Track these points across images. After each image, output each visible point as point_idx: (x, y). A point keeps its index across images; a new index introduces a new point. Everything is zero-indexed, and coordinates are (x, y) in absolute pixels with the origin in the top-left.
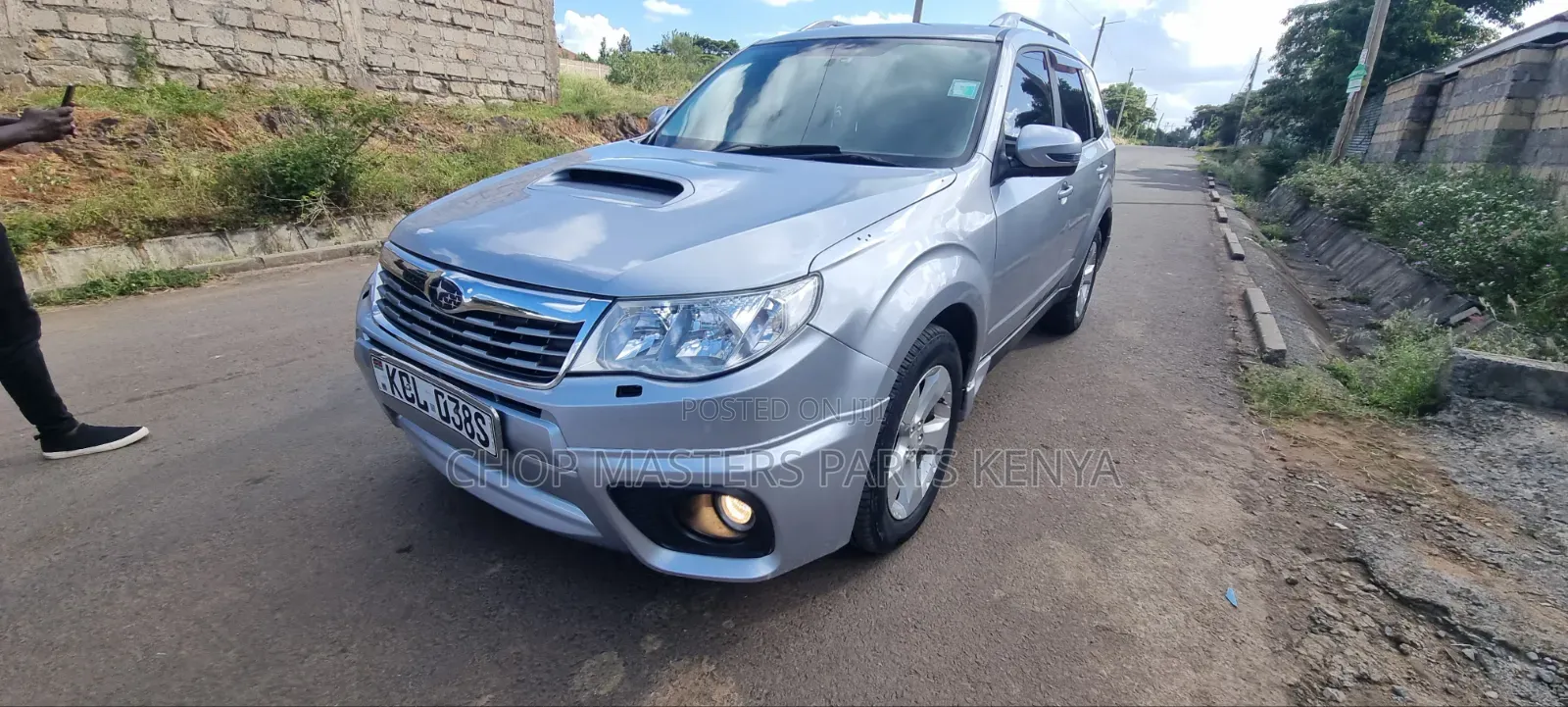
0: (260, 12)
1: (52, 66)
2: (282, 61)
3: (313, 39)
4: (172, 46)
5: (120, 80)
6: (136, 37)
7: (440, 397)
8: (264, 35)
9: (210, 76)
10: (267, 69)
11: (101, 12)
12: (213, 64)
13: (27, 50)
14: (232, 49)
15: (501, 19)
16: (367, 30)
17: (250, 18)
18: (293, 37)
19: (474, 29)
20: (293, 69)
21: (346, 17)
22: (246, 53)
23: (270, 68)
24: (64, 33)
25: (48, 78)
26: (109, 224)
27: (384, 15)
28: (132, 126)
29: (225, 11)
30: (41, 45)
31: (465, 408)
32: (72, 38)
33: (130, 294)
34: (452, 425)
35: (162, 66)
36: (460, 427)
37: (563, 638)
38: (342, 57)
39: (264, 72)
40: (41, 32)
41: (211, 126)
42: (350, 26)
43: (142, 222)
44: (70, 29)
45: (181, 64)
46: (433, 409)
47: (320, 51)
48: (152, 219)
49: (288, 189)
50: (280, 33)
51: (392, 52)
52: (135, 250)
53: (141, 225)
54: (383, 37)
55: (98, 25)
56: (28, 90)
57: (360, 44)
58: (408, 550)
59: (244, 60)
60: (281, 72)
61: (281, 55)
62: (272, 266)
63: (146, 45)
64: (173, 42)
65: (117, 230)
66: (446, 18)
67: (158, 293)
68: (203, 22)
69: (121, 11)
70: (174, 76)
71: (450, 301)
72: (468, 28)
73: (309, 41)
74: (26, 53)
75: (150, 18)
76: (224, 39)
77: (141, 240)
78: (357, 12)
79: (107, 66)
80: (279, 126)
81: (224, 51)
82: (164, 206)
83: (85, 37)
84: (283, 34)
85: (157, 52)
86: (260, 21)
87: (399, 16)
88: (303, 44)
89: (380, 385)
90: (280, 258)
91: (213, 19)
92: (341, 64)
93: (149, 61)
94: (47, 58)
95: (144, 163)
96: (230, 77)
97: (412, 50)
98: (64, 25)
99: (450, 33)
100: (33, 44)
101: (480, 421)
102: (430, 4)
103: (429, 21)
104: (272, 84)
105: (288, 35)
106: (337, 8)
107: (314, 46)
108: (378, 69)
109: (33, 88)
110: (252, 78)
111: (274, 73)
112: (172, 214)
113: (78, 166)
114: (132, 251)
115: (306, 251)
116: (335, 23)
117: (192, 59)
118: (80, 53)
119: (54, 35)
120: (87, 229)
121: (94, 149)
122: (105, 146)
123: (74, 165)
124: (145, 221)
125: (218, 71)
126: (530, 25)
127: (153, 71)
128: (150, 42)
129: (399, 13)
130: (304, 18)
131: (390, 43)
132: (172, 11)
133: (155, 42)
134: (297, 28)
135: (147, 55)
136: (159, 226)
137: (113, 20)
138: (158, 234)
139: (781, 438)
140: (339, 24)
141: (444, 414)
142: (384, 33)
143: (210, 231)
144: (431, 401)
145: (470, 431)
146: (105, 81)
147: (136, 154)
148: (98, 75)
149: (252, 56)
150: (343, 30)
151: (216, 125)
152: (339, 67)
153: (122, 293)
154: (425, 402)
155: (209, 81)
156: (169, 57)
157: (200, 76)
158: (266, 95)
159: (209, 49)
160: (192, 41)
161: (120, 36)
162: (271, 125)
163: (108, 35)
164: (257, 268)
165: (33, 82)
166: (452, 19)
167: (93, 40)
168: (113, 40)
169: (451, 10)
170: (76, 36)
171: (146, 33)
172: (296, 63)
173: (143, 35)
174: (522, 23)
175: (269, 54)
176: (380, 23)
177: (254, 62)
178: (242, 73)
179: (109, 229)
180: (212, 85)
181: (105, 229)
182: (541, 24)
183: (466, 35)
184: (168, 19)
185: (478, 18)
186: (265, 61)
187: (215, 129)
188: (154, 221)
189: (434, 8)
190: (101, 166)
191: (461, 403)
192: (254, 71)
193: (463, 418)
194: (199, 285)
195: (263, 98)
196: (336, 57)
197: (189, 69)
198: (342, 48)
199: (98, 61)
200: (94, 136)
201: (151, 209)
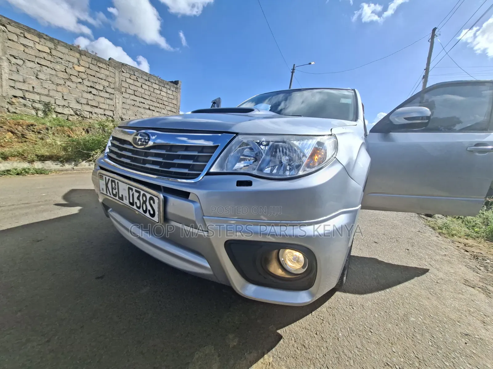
0: (91, 100)
1: (17, 108)
2: (95, 114)
3: (106, 109)
4: (60, 107)
5: (41, 115)
6: (49, 103)
7: (130, 191)
8: (91, 107)
9: (71, 117)
10: (90, 116)
11: (38, 94)
12: (72, 113)
13: (8, 101)
14: (80, 110)
15: (164, 109)
16: (123, 108)
17: (87, 101)
18: (100, 108)
19: (155, 111)
20: (98, 117)
21: (117, 104)
22: (84, 111)
23: (91, 116)
24: (24, 98)
25: (14, 111)
26: (23, 155)
27: (129, 105)
28: (41, 127)
29: (80, 99)
30: (14, 100)
31: (144, 195)
32: (26, 100)
33: (21, 175)
34: (135, 207)
35: (55, 112)
36: (139, 208)
37: (182, 335)
38: (114, 115)
39: (89, 117)
40: (15, 97)
41: (67, 130)
42: (118, 107)
43: (36, 155)
44: (26, 97)
45: (62, 112)
46: (126, 199)
47: (107, 113)
48: (39, 155)
49: (88, 150)
50: (96, 106)
51: (130, 115)
52: (31, 164)
53: (35, 156)
54: (128, 111)
55: (37, 98)
56: (6, 113)
57: (120, 112)
58: (102, 277)
59: (83, 113)
60: (94, 118)
61: (95, 113)
62: (76, 170)
63: (52, 105)
64: (61, 106)
65: (26, 157)
66: (147, 107)
67: (31, 175)
68: (72, 101)
69: (45, 95)
70: (59, 116)
71: (143, 142)
72: (154, 111)
73: (105, 110)
74: (7, 102)
75: (55, 98)
76: (78, 107)
77: (33, 161)
78: (121, 103)
79: (37, 110)
80: (90, 132)
81: (77, 110)
82: (45, 151)
83: (31, 100)
84: (97, 107)
85: (55, 108)
86: (90, 103)
87: (133, 105)
88: (103, 110)
89: (101, 189)
90: (80, 168)
91: (76, 101)
92: (113, 117)
93: (52, 110)
94: (15, 105)
95: (42, 139)
96: (78, 118)
97: (136, 115)
98: (24, 96)
99: (148, 111)
100: (11, 99)
101: (152, 202)
102: (143, 103)
103: (142, 107)
104: (90, 121)
105: (98, 107)
106: (115, 101)
107: (106, 111)
108: (124, 119)
109: (8, 113)
110: (85, 119)
111: (92, 118)
112: (47, 154)
113: (18, 137)
114: (30, 164)
115: (89, 167)
116: (114, 105)
117: (66, 111)
118: (28, 105)
119: (20, 98)
120: (15, 156)
121: (25, 133)
122: (30, 132)
123: (17, 137)
124: (37, 155)
125: (74, 116)
126: (172, 112)
127: (52, 113)
128: (54, 105)
129: (134, 104)
130: (104, 103)
131: (130, 112)
132: (63, 97)
133: (55, 105)
134: (101, 106)
135: (51, 108)
136: (41, 157)
137: (42, 96)
138: (40, 160)
139: (325, 218)
140: (115, 106)
141: (131, 201)
142: (128, 109)
143: (59, 161)
144: (125, 194)
145: (145, 209)
146: (35, 114)
147: (40, 136)
148: (34, 112)
149: (86, 112)
150: (116, 107)
151: (69, 130)
152: (112, 118)
153: (18, 174)
154: (122, 195)
155: (70, 118)
156: (59, 110)
157: (68, 116)
158: (88, 124)
159: (72, 109)
160: (68, 106)
161: (44, 102)
162: (88, 132)
163: (39, 101)
164: (71, 171)
165: (9, 111)
166: (149, 108)
167: (34, 102)
168: (41, 103)
169: (149, 105)
170: (28, 99)
171: (52, 102)
172: (99, 116)
173: (51, 102)
174: (170, 111)
175: (91, 112)
176: (127, 107)
177: (87, 114)
178: (82, 117)
179: (23, 157)
180: (71, 119)
181: (22, 156)
182: (176, 112)
183: (153, 112)
184: (61, 99)
185: (157, 108)
186: (90, 114)
187: (69, 131)
188: (40, 156)
189: (144, 104)
190: (26, 138)
191: (142, 192)
192: (86, 117)
193: (142, 201)
194: (48, 174)
195: (87, 124)
196: (112, 115)
197: (65, 114)
198: (114, 112)
199: (34, 108)
200: (27, 129)
201: (40, 152)
